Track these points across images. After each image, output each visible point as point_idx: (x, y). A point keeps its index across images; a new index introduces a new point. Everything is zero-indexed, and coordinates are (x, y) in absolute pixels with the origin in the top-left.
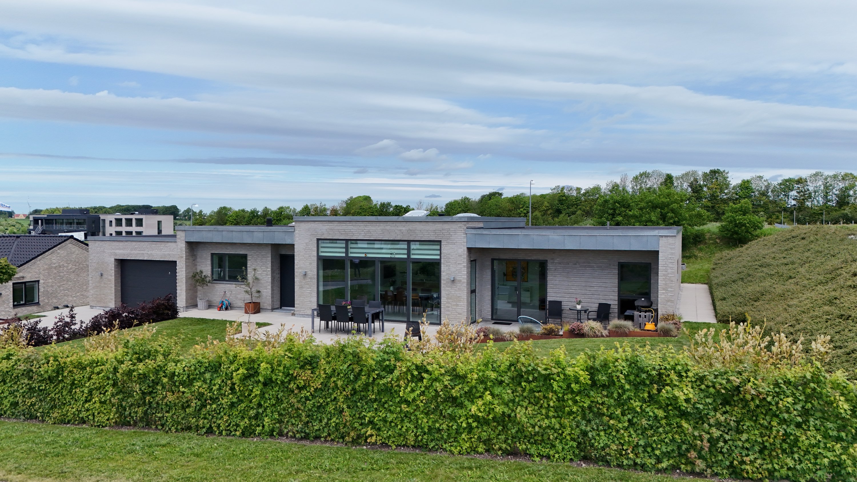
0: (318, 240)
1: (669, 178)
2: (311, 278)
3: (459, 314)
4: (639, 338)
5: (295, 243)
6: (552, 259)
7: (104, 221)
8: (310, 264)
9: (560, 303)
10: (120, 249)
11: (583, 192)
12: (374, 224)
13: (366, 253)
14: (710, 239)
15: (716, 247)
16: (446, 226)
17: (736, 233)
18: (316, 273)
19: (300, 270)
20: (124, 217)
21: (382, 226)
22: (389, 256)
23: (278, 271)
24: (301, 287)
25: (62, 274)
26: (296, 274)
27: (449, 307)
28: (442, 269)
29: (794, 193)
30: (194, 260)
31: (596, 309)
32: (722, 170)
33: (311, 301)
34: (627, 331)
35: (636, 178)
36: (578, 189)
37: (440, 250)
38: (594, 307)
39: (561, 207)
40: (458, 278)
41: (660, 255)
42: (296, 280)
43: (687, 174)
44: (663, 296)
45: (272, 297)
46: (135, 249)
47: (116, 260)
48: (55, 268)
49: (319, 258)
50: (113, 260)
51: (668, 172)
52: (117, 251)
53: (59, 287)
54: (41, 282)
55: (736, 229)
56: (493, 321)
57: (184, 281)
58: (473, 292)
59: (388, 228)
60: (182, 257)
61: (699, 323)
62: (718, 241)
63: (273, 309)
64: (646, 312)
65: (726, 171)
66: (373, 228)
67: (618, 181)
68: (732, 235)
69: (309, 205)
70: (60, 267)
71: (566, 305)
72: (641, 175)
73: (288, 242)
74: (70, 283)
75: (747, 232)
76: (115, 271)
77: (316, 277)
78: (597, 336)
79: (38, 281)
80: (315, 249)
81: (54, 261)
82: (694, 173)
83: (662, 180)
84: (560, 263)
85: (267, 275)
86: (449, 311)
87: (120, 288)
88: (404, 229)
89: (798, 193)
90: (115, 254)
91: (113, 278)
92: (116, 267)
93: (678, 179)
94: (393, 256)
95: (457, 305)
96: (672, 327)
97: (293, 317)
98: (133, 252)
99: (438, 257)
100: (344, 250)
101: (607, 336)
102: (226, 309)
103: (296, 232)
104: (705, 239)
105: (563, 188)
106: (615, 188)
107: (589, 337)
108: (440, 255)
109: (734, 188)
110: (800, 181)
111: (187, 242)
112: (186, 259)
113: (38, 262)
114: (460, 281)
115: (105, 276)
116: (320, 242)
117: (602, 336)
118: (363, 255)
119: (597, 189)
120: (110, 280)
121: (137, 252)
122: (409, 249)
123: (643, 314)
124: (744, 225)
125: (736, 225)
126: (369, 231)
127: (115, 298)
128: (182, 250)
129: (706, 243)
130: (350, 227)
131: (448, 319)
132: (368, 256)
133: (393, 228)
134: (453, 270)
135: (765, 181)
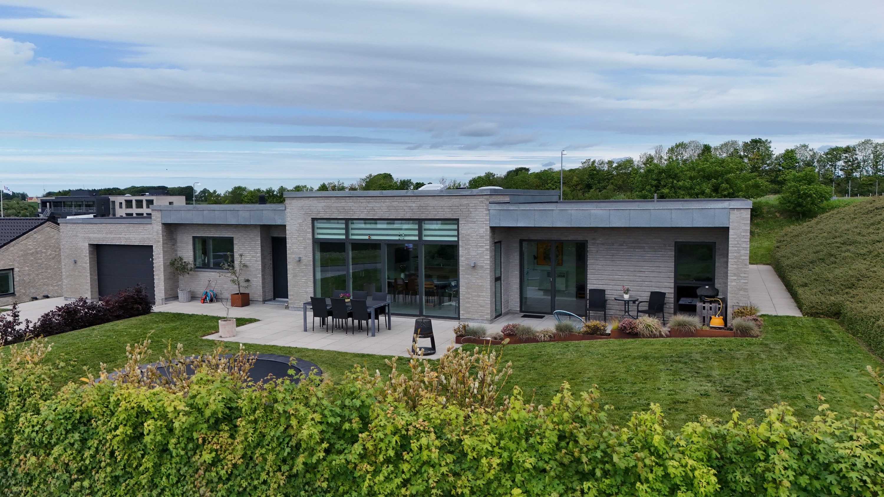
0: (313, 220)
1: (707, 149)
2: (306, 265)
3: (481, 306)
4: (709, 339)
5: (287, 224)
6: (594, 239)
7: (114, 202)
8: (305, 248)
9: (603, 291)
10: (94, 233)
11: (615, 165)
12: (378, 200)
13: (369, 235)
14: (768, 212)
15: (775, 222)
16: (464, 201)
17: (800, 205)
18: (311, 259)
19: (294, 256)
20: (134, 198)
21: (388, 202)
22: (397, 238)
23: (269, 257)
24: (295, 276)
25: (39, 261)
26: (288, 260)
27: (469, 298)
28: (461, 253)
29: (841, 163)
30: (173, 245)
31: (647, 299)
32: (764, 139)
33: (306, 292)
34: (693, 329)
35: (671, 150)
36: (610, 163)
37: (458, 230)
38: (645, 296)
39: (591, 181)
40: (480, 263)
41: (731, 232)
42: (290, 267)
43: (726, 145)
44: (734, 284)
45: (263, 287)
46: (111, 233)
47: (90, 245)
48: (32, 254)
49: (315, 241)
50: (87, 245)
51: (707, 143)
52: (91, 235)
53: (38, 275)
54: (16, 270)
55: (800, 200)
56: (523, 314)
57: (162, 270)
58: (498, 279)
59: (395, 204)
60: (159, 242)
61: (781, 317)
62: (777, 214)
63: (265, 301)
64: (711, 302)
65: (769, 141)
66: (378, 205)
67: (653, 153)
68: (794, 208)
69: (326, 183)
70: (37, 253)
71: (610, 295)
72: (677, 146)
73: (279, 222)
74: (49, 271)
75: (813, 203)
76: (90, 258)
77: (312, 263)
78: (655, 336)
79: (13, 269)
80: (310, 230)
81: (31, 247)
82: (734, 143)
83: (699, 151)
84: (603, 244)
85: (256, 261)
86: (469, 303)
87: (96, 277)
88: (414, 205)
89: (846, 162)
90: (89, 238)
91: (87, 266)
92: (91, 253)
93: (716, 149)
94: (401, 238)
95: (479, 296)
96: (752, 324)
97: (287, 311)
98: (109, 236)
99: (455, 239)
100: (344, 232)
101: (667, 336)
102: (211, 301)
103: (288, 210)
104: (762, 213)
105: (594, 162)
106: (649, 160)
107: (644, 336)
108: (458, 236)
109: (776, 159)
110: (847, 150)
111: (163, 224)
112: (163, 244)
113: (12, 249)
114: (482, 267)
115: (79, 263)
116: (315, 222)
117: (661, 336)
118: (367, 237)
119: (630, 162)
120: (84, 268)
121: (113, 236)
122: (420, 230)
123: (707, 305)
124: (810, 196)
125: (800, 196)
126: (372, 209)
127: (91, 288)
128: (158, 234)
129: (763, 217)
130: (350, 204)
131: (468, 313)
132: (373, 238)
133: (401, 204)
134: (473, 253)
135: (810, 150)
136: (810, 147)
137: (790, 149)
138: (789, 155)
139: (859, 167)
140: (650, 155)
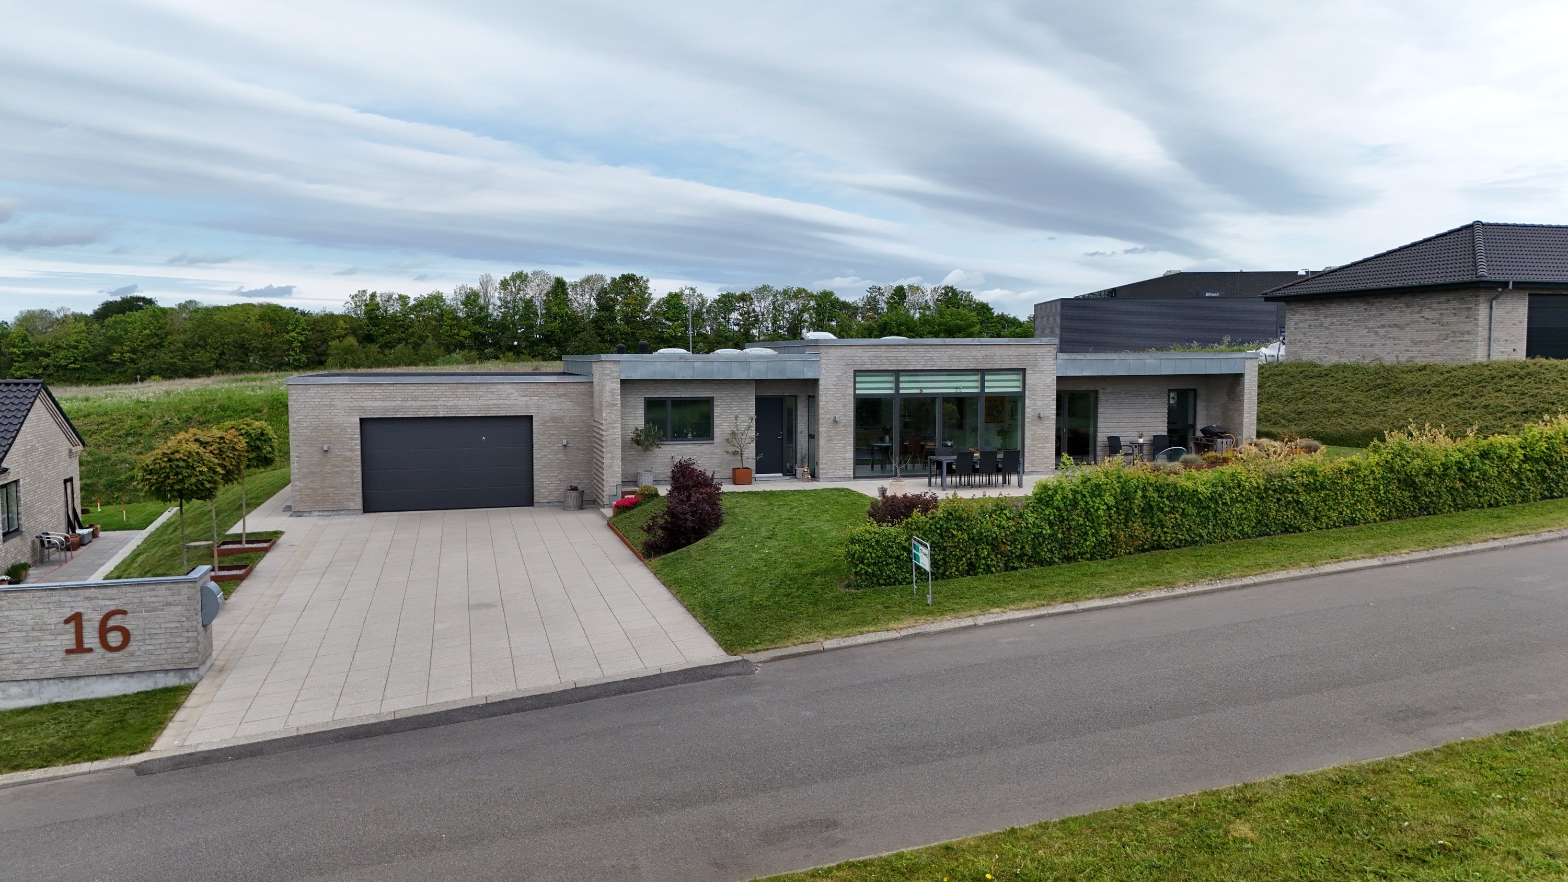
0: (857, 373)
1: (560, 285)
2: (844, 426)
3: (1047, 457)
5: (820, 377)
6: (1103, 389)
8: (844, 406)
10: (373, 399)
11: (412, 302)
13: (921, 388)
16: (1032, 350)
18: (852, 418)
19: (828, 416)
21: (949, 351)
22: (954, 391)
24: (830, 440)
26: (822, 421)
27: (1034, 450)
28: (1026, 404)
29: (735, 315)
31: (1150, 442)
32: (638, 276)
33: (844, 459)
35: (504, 284)
36: (403, 299)
37: (1024, 380)
40: (1045, 414)
41: (1246, 377)
42: (822, 430)
43: (588, 280)
44: (1247, 420)
45: (755, 460)
46: (415, 399)
47: (362, 419)
48: (30, 451)
49: (856, 397)
50: (356, 420)
51: (558, 275)
52: (368, 404)
59: (957, 353)
60: (615, 405)
65: (645, 279)
67: (476, 286)
70: (33, 449)
71: (1123, 441)
72: (514, 278)
73: (809, 375)
76: (361, 442)
77: (852, 424)
79: (19, 481)
80: (851, 385)
81: (28, 437)
82: (599, 278)
83: (548, 288)
84: (1112, 393)
85: (749, 427)
86: (1034, 455)
88: (978, 354)
89: (741, 315)
90: (362, 409)
91: (356, 454)
92: (362, 432)
93: (574, 286)
94: (958, 391)
95: (1044, 447)
98: (408, 404)
99: (1022, 390)
100: (892, 385)
103: (822, 361)
105: (373, 296)
106: (471, 299)
108: (1024, 387)
109: (658, 305)
110: (744, 298)
111: (625, 381)
114: (1046, 417)
115: (335, 452)
116: (857, 374)
118: (917, 391)
119: (437, 299)
120: (348, 459)
121: (419, 403)
122: (983, 381)
126: (931, 359)
127: (361, 491)
128: (613, 394)
130: (904, 354)
131: (1033, 465)
132: (925, 391)
133: (964, 354)
134: (1039, 404)
135: (698, 296)
136: (698, 292)
137: (674, 291)
138: (674, 301)
139: (757, 320)
140: (471, 289)
